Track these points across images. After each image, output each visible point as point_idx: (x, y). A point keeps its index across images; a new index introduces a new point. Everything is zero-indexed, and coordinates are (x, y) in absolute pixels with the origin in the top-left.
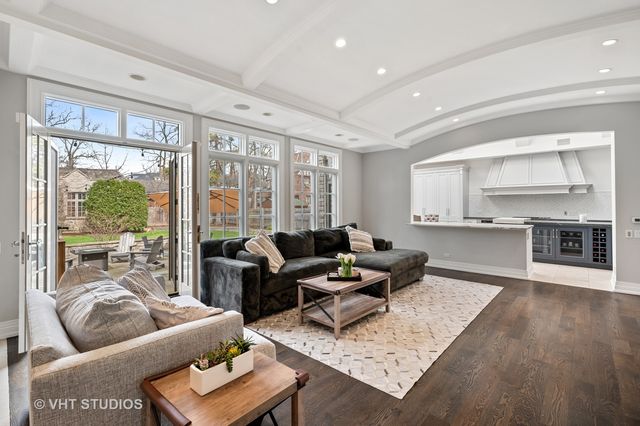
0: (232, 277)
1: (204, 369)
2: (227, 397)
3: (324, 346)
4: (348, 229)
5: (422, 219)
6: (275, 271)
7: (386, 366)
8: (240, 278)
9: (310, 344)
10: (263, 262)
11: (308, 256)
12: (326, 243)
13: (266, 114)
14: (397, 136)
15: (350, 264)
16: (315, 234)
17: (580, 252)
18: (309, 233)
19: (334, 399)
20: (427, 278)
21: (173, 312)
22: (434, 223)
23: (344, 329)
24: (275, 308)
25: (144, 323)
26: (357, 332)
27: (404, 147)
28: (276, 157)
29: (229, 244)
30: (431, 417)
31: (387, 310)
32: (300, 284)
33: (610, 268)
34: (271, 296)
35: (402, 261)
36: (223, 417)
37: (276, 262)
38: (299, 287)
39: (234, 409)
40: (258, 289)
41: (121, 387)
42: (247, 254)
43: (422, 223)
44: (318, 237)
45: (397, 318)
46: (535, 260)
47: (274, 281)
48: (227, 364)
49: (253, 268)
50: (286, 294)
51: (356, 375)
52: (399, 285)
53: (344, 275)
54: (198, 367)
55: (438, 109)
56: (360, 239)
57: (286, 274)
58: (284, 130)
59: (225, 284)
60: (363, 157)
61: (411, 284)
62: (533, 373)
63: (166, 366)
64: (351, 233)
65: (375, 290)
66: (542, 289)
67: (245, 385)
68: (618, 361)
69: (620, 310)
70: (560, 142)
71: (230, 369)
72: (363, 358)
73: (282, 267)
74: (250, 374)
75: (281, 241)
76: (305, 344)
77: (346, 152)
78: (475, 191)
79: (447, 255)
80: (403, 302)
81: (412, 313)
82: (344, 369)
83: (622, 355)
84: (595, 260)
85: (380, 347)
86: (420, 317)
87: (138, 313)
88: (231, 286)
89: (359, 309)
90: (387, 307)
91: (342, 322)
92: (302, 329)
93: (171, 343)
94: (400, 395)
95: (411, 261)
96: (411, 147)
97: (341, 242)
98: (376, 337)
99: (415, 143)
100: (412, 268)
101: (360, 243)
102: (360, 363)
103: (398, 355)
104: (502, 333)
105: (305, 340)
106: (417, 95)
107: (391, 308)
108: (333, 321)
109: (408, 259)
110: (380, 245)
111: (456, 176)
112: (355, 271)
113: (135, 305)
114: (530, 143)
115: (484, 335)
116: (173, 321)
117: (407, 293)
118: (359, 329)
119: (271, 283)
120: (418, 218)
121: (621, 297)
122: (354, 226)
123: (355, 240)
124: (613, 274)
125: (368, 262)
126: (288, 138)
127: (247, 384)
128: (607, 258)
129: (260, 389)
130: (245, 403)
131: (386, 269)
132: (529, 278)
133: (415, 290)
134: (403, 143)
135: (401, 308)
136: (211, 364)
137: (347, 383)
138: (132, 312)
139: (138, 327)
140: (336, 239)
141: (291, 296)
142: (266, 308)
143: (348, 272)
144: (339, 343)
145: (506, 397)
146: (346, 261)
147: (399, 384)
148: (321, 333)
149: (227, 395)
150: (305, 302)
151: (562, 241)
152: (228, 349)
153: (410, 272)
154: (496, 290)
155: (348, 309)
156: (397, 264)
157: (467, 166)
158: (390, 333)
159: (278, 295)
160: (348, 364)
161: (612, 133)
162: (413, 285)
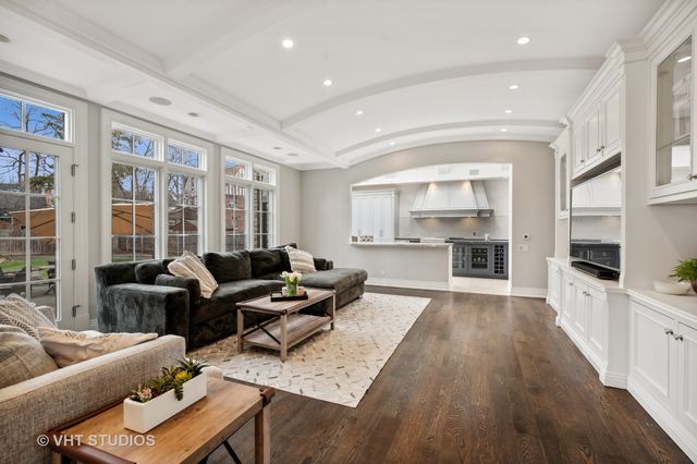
0: (152, 306)
1: (146, 400)
2: (179, 428)
3: (270, 370)
4: (288, 249)
5: (359, 239)
6: (208, 296)
7: (337, 379)
8: (163, 306)
9: (253, 371)
10: (193, 286)
11: (244, 278)
12: (265, 264)
13: (193, 114)
14: (338, 154)
15: (295, 282)
16: (252, 255)
17: (485, 266)
18: (245, 254)
19: (288, 421)
20: (366, 296)
21: (83, 344)
22: (369, 243)
23: (290, 350)
24: (207, 337)
25: (38, 360)
26: (305, 352)
27: (344, 167)
28: (203, 167)
29: (144, 267)
30: (385, 418)
31: (332, 328)
32: (239, 307)
33: (506, 278)
34: (203, 324)
35: (344, 279)
36: (179, 450)
37: (208, 286)
38: (239, 311)
39: (192, 438)
40: (186, 317)
41: (9, 448)
42: (171, 277)
43: (359, 243)
44: (254, 257)
45: (342, 334)
46: (454, 275)
47: (207, 306)
48: (176, 392)
49: (180, 294)
50: (220, 322)
51: (308, 393)
52: (342, 303)
53: (288, 295)
54: (137, 399)
55: (378, 130)
56: (301, 259)
57: (220, 299)
58: (214, 136)
59: (141, 315)
60: (302, 175)
61: (351, 302)
62: (462, 366)
63: (81, 410)
64: (292, 253)
65: (320, 309)
66: (460, 297)
67: (200, 412)
68: (518, 347)
69: (515, 309)
70: (472, 172)
71: (179, 396)
72: (313, 377)
73: (215, 291)
74: (204, 400)
75: (212, 261)
76: (248, 372)
77: (283, 168)
78: (405, 213)
79: (383, 273)
80: (347, 318)
81: (357, 329)
82: (295, 390)
83: (520, 342)
84: (496, 272)
85: (330, 363)
86: (364, 331)
87: (29, 348)
88: (149, 316)
89: (304, 330)
90: (332, 325)
91: (288, 344)
92: (243, 357)
93: (88, 380)
94: (354, 404)
95: (353, 279)
96: (351, 167)
97: (282, 262)
98: (324, 355)
99: (354, 163)
100: (354, 286)
101: (301, 264)
102: (310, 382)
103: (347, 368)
104: (434, 337)
105: (247, 368)
106: (360, 113)
107: (336, 326)
108: (279, 343)
109: (349, 277)
110: (321, 265)
111: (388, 200)
112: (300, 290)
113: (23, 339)
114: (449, 171)
115: (421, 340)
116: (82, 354)
117: (350, 310)
118: (306, 349)
119: (202, 309)
120: (355, 239)
121: (515, 299)
122: (294, 246)
123: (296, 260)
124: (509, 282)
125: (311, 282)
126: (219, 146)
127: (203, 410)
128: (504, 270)
129: (221, 412)
130: (204, 430)
131: (330, 287)
132: (451, 290)
133: (356, 308)
134: (343, 162)
135: (345, 324)
136: (156, 393)
137: (300, 402)
138: (18, 348)
139: (29, 367)
140: (275, 260)
141: (228, 323)
142: (196, 339)
143: (294, 291)
144: (286, 365)
145: (444, 389)
146: (292, 280)
147: (352, 394)
148: (265, 359)
149: (179, 427)
150: (245, 327)
151: (474, 257)
152: (174, 375)
153: (352, 289)
154: (426, 302)
155: (293, 330)
156: (340, 282)
157: (398, 191)
158: (337, 349)
159: (212, 323)
160: (298, 384)
161: (511, 166)
162: (355, 303)
